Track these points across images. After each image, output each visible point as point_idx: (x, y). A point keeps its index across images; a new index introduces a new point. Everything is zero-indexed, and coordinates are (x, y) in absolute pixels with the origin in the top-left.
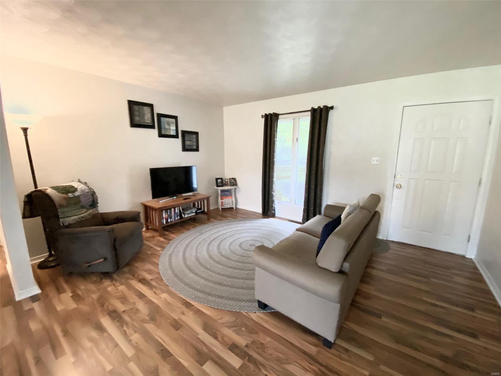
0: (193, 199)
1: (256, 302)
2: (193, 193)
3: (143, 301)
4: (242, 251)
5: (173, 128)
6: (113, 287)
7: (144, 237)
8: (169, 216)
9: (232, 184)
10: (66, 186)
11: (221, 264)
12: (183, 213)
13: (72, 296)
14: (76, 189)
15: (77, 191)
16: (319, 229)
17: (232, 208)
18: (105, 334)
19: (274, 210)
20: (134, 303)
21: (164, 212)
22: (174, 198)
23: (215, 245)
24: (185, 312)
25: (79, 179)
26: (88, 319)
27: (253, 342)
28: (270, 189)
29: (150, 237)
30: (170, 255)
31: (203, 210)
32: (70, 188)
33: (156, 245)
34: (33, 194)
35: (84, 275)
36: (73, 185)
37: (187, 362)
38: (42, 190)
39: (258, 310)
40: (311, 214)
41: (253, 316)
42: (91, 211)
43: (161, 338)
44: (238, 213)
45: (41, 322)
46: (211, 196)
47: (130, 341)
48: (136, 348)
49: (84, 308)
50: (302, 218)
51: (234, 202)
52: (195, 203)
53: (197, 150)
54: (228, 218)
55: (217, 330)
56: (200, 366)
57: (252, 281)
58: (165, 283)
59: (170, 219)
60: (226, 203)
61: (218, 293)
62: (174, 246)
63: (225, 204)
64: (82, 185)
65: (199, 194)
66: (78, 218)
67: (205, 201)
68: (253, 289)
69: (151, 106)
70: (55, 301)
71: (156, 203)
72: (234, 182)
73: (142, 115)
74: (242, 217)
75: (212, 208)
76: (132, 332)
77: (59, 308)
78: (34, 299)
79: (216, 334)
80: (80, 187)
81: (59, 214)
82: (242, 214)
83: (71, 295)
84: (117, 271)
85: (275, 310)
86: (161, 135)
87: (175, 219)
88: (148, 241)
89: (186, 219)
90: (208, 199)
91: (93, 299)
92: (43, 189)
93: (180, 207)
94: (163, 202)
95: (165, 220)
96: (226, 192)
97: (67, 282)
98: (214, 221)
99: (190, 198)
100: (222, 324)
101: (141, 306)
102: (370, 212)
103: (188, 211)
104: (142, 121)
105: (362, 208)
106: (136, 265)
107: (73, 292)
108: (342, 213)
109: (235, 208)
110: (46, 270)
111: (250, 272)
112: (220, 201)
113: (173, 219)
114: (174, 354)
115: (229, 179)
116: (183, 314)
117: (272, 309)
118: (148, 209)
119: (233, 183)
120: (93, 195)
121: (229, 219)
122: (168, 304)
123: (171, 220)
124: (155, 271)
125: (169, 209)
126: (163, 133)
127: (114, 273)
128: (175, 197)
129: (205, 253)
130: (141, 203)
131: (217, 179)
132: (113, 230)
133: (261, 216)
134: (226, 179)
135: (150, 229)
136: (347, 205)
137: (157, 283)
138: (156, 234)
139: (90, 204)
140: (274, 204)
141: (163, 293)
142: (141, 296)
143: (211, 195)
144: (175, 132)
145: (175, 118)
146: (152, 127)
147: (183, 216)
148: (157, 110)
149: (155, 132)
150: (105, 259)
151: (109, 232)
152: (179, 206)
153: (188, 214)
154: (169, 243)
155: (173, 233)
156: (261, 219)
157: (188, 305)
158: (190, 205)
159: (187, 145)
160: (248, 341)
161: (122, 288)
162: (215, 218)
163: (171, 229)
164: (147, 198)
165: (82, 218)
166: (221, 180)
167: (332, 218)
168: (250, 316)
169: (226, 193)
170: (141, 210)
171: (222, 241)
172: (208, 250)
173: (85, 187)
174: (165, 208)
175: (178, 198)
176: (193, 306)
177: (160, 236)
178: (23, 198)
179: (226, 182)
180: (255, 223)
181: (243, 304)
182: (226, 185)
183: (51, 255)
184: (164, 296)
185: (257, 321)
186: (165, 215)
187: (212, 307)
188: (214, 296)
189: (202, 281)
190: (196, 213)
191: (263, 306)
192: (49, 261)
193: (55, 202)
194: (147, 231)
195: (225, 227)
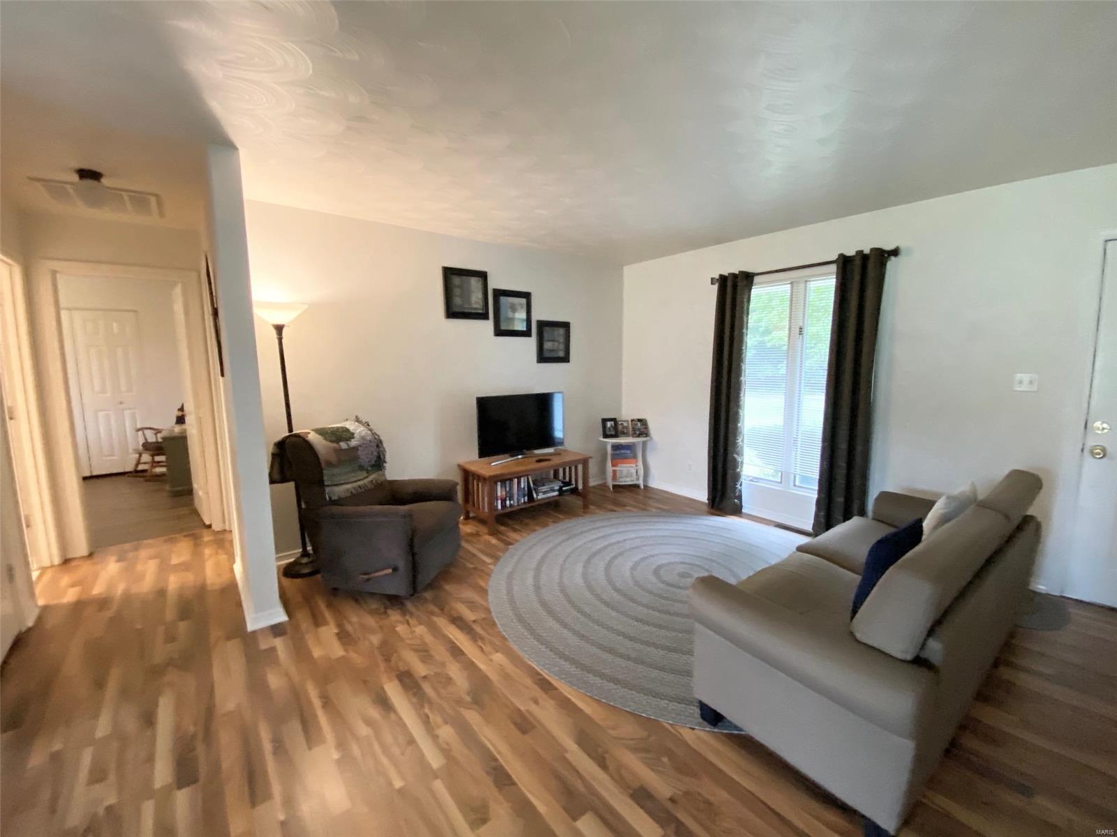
0: (556, 461)
1: (694, 706)
2: (555, 450)
3: (458, 662)
4: (662, 586)
5: (522, 315)
6: (406, 626)
7: (462, 533)
8: (508, 495)
9: (638, 432)
10: (338, 429)
11: (613, 609)
12: (535, 489)
13: (337, 634)
14: (353, 434)
15: (353, 438)
16: (861, 553)
17: (637, 486)
18: (393, 716)
19: (740, 498)
20: (443, 665)
21: (499, 484)
22: (519, 459)
23: (599, 565)
24: (540, 700)
25: (357, 417)
26: (365, 682)
27: (687, 794)
28: (730, 448)
29: (471, 535)
30: (510, 577)
31: (574, 486)
32: (343, 431)
33: (482, 552)
34: (288, 441)
35: (358, 597)
36: (348, 427)
37: (543, 804)
38: (301, 435)
39: (699, 724)
40: (838, 513)
41: (687, 734)
42: (372, 477)
43: (492, 744)
44: (650, 498)
45: (287, 674)
46: (591, 457)
47: (435, 738)
48: (446, 752)
49: (357, 659)
50: (812, 521)
51: (641, 472)
52: (558, 470)
53: (566, 359)
54: (628, 508)
55: (607, 752)
56: (570, 820)
57: (684, 657)
58: (499, 632)
59: (510, 500)
60: (625, 473)
61: (607, 671)
62: (516, 558)
63: (622, 477)
64: (362, 428)
65: (565, 451)
66: (354, 488)
67: (580, 467)
68: (689, 674)
69: (483, 276)
70: (310, 640)
71: (486, 466)
72: (641, 428)
73: (466, 295)
74: (658, 508)
75: (593, 482)
76: (439, 720)
77: (317, 653)
78: (277, 630)
79: (604, 758)
80: (359, 430)
81: (325, 478)
82: (658, 501)
83: (336, 631)
84: (412, 595)
85: (741, 730)
86: (499, 332)
87: (518, 500)
88: (468, 541)
89: (541, 502)
90: (585, 462)
91: (371, 643)
92: (301, 433)
93: (530, 477)
94: (498, 464)
95: (499, 502)
96: (624, 449)
97: (330, 605)
98: (597, 511)
99: (549, 460)
100: (616, 738)
101: (454, 671)
102: (1007, 517)
103: (544, 485)
104: (467, 306)
105: (983, 505)
106: (447, 587)
107: (340, 626)
108: (927, 514)
109: (642, 487)
110: (298, 581)
111: (680, 635)
112: (610, 468)
113: (515, 502)
114: (518, 782)
115: (630, 423)
116: (536, 702)
117: (736, 728)
118: (471, 478)
119: (639, 429)
120: (378, 446)
121: (628, 510)
122: (506, 677)
123: (512, 502)
124: (481, 605)
125: (508, 480)
126: (503, 327)
127: (407, 599)
128: (520, 457)
129: (579, 580)
130: (459, 466)
131: (604, 421)
132: (409, 516)
133: (706, 508)
134: (625, 421)
135: (474, 518)
136: (939, 496)
137: (483, 629)
138: (483, 529)
139: (373, 462)
140: (739, 484)
141: (497, 651)
142: (456, 652)
143: (591, 455)
144: (525, 324)
145: (527, 296)
146: (483, 316)
147: (535, 496)
148: (494, 284)
149: (488, 325)
150: (395, 569)
151: (404, 516)
152: (527, 475)
153: (545, 493)
154: (507, 550)
155: (515, 530)
156: (707, 515)
157: (545, 685)
158: (548, 473)
159: (547, 350)
160: (676, 791)
161: (420, 630)
162: (599, 506)
163: (510, 522)
164: (469, 454)
165: (359, 490)
166: (613, 423)
167: (894, 526)
168: (681, 735)
169: (622, 451)
170: (457, 477)
171: (615, 557)
172: (585, 576)
173: (366, 431)
174: (502, 478)
175: (524, 458)
176: (556, 689)
177: (491, 534)
178: (271, 448)
179: (624, 427)
180: (691, 524)
181: (664, 703)
182: (625, 434)
183: (305, 554)
184: (498, 657)
185: (695, 747)
186: (501, 492)
187: (596, 699)
188: (600, 676)
189: (573, 640)
190: (560, 490)
191: (712, 717)
192: (301, 564)
193: (320, 456)
194: (466, 522)
195: (622, 528)
